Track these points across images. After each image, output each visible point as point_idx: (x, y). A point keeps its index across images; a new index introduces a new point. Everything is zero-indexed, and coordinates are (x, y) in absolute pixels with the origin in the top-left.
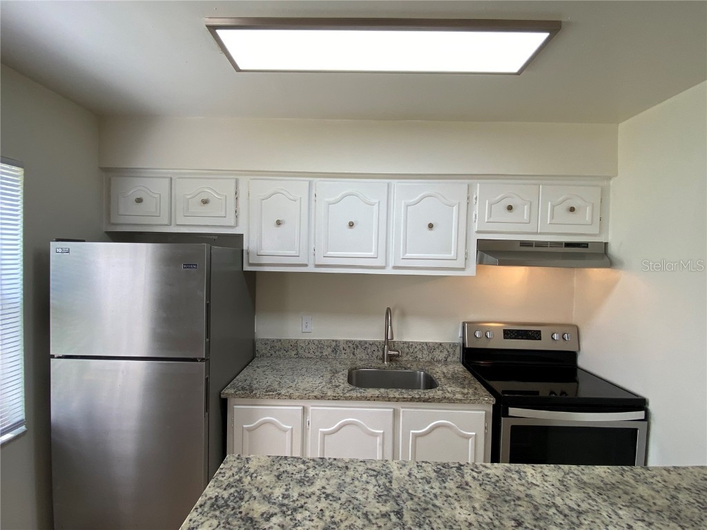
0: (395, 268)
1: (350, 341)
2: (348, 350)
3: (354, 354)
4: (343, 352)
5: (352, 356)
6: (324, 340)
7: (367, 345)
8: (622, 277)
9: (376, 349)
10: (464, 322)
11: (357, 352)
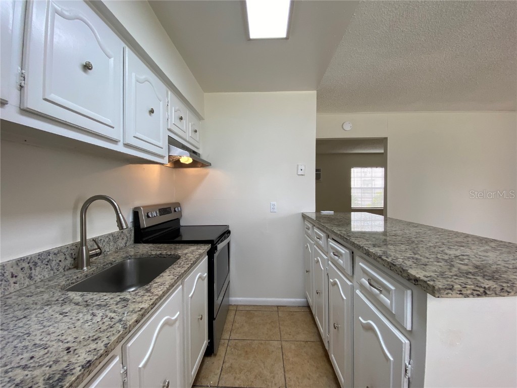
0: (127, 145)
2: (21, 275)
3: (30, 277)
5: (27, 282)
7: (50, 257)
9: (62, 257)
10: (135, 208)
11: (36, 272)
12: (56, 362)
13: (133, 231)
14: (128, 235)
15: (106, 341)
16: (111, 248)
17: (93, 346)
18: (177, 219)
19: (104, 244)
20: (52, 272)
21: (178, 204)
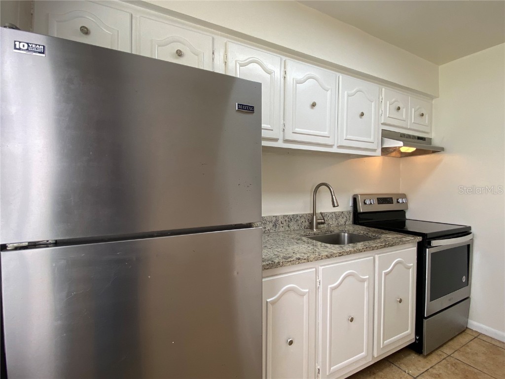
0: (340, 147)
1: (286, 216)
2: (285, 224)
3: (289, 226)
4: (281, 225)
5: (287, 228)
6: (267, 217)
7: (298, 218)
8: (443, 158)
9: (303, 220)
10: (354, 195)
11: (291, 224)
12: (288, 254)
13: (352, 214)
14: (348, 216)
15: (309, 255)
16: (334, 222)
17: (303, 255)
18: (403, 210)
19: (329, 218)
20: (298, 227)
21: (404, 196)
